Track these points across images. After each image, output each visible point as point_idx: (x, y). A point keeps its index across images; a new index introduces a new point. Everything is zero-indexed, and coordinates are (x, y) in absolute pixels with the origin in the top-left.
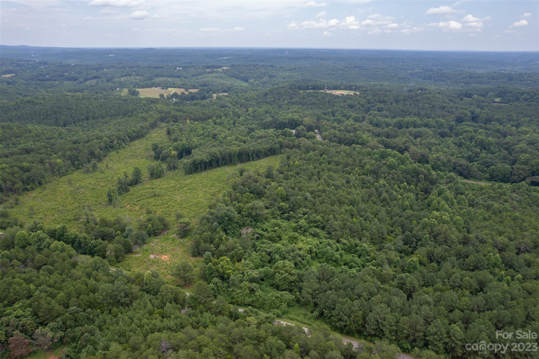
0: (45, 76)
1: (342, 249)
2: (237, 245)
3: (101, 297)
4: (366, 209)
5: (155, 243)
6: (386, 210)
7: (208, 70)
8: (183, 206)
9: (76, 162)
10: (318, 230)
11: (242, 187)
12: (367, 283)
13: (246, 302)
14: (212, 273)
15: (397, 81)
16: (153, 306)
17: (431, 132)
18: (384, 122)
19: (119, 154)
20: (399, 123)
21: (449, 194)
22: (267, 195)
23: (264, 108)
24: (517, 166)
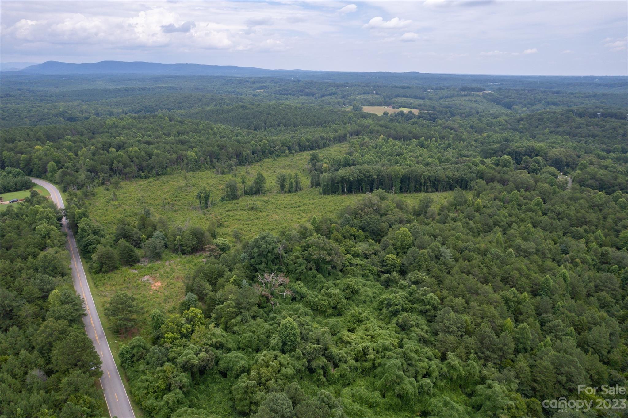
0: (287, 91)
7: (463, 93)
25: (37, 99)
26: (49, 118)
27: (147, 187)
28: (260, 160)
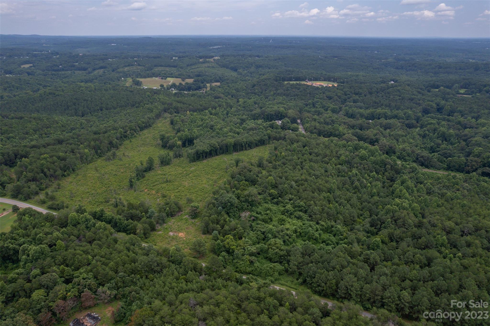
0: (59, 67)
1: (321, 229)
2: (239, 226)
3: (140, 266)
4: (341, 196)
5: (172, 222)
6: (357, 196)
7: (201, 60)
8: (191, 191)
9: (99, 151)
10: (301, 214)
11: (239, 176)
12: (340, 258)
13: (247, 271)
14: (220, 248)
15: (372, 71)
16: (179, 273)
17: (399, 124)
18: (359, 113)
19: (132, 143)
20: (372, 114)
21: (410, 183)
22: (259, 183)
23: (252, 100)
24: (471, 158)
28: (122, 144)
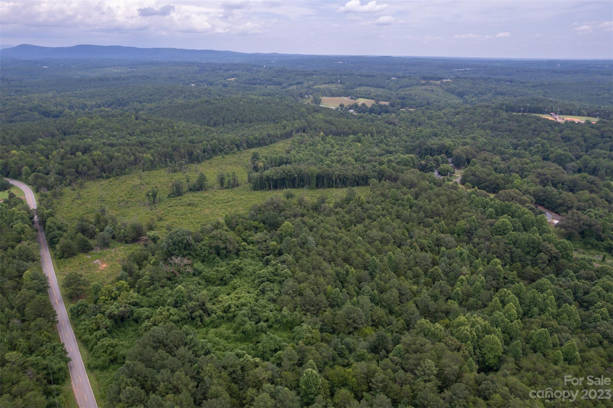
5: (117, 249)
7: (422, 82)
25: (11, 90)
26: (24, 113)
27: (107, 186)
28: (210, 158)
